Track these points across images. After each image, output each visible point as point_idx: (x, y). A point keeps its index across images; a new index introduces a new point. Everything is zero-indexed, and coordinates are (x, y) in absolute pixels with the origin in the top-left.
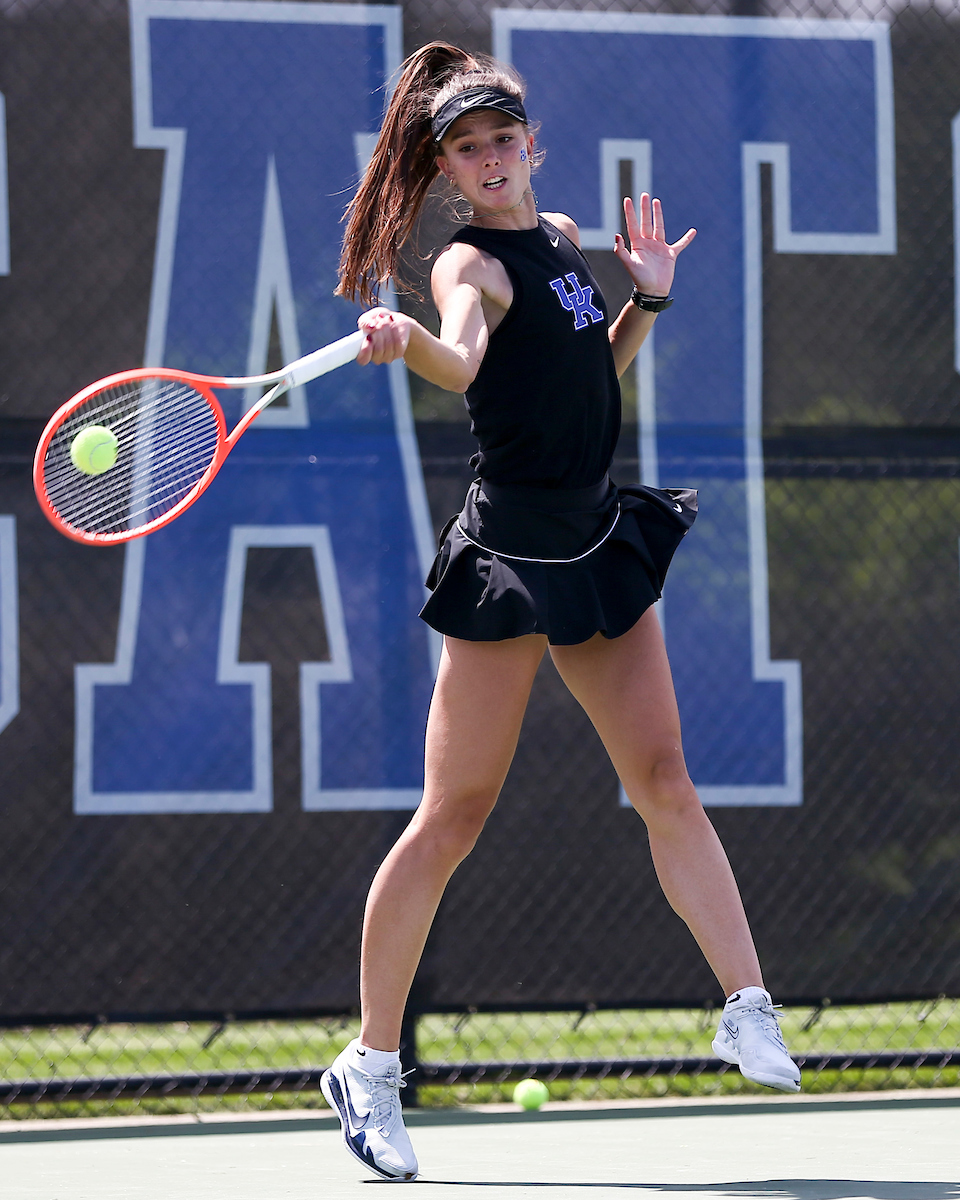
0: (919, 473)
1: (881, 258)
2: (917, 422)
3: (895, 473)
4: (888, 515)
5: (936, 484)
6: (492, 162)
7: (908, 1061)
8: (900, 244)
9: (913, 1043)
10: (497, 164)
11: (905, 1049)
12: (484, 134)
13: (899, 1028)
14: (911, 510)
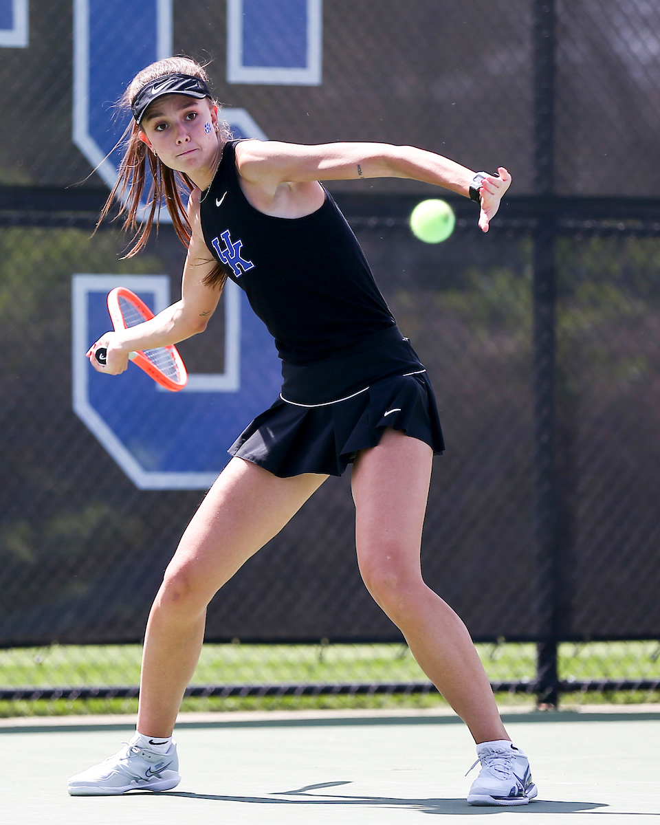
0: (44, 223)
1: (15, 51)
2: (43, 182)
3: (25, 223)
4: (18, 257)
5: (57, 232)
6: (183, 139)
7: (27, 695)
8: (31, 39)
9: (30, 680)
10: (187, 140)
11: (25, 685)
12: (173, 115)
13: (21, 668)
14: (37, 254)
